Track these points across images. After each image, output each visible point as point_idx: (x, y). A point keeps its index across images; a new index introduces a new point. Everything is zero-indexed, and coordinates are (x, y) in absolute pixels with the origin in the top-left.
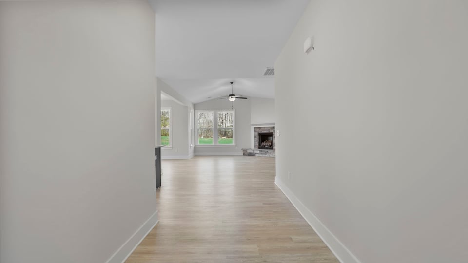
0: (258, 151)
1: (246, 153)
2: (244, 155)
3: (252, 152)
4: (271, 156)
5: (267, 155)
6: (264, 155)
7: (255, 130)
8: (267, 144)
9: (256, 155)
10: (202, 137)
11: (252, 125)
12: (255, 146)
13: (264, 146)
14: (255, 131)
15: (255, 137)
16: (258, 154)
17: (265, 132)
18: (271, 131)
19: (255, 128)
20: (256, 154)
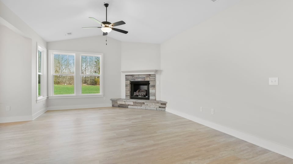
0: (131, 102)
1: (116, 105)
2: (113, 106)
3: (123, 103)
4: (149, 108)
5: (143, 107)
6: (139, 107)
7: (126, 78)
8: (140, 94)
9: (129, 107)
10: (66, 84)
11: (123, 72)
12: (126, 96)
13: (137, 96)
14: (127, 80)
15: (126, 86)
16: (131, 105)
17: (139, 80)
18: (147, 79)
19: (126, 75)
20: (129, 105)
